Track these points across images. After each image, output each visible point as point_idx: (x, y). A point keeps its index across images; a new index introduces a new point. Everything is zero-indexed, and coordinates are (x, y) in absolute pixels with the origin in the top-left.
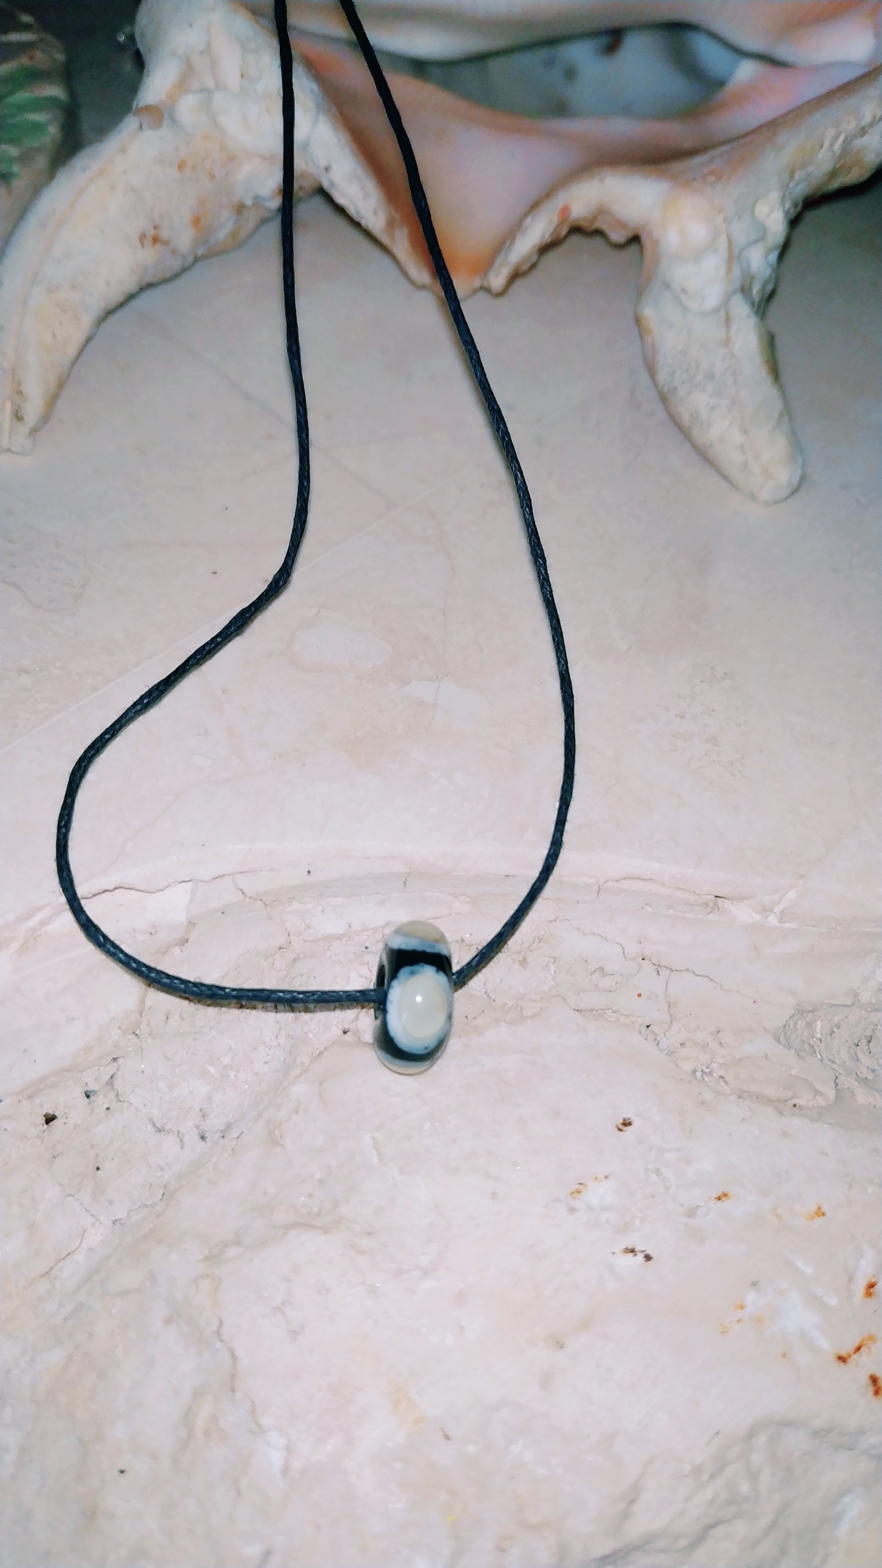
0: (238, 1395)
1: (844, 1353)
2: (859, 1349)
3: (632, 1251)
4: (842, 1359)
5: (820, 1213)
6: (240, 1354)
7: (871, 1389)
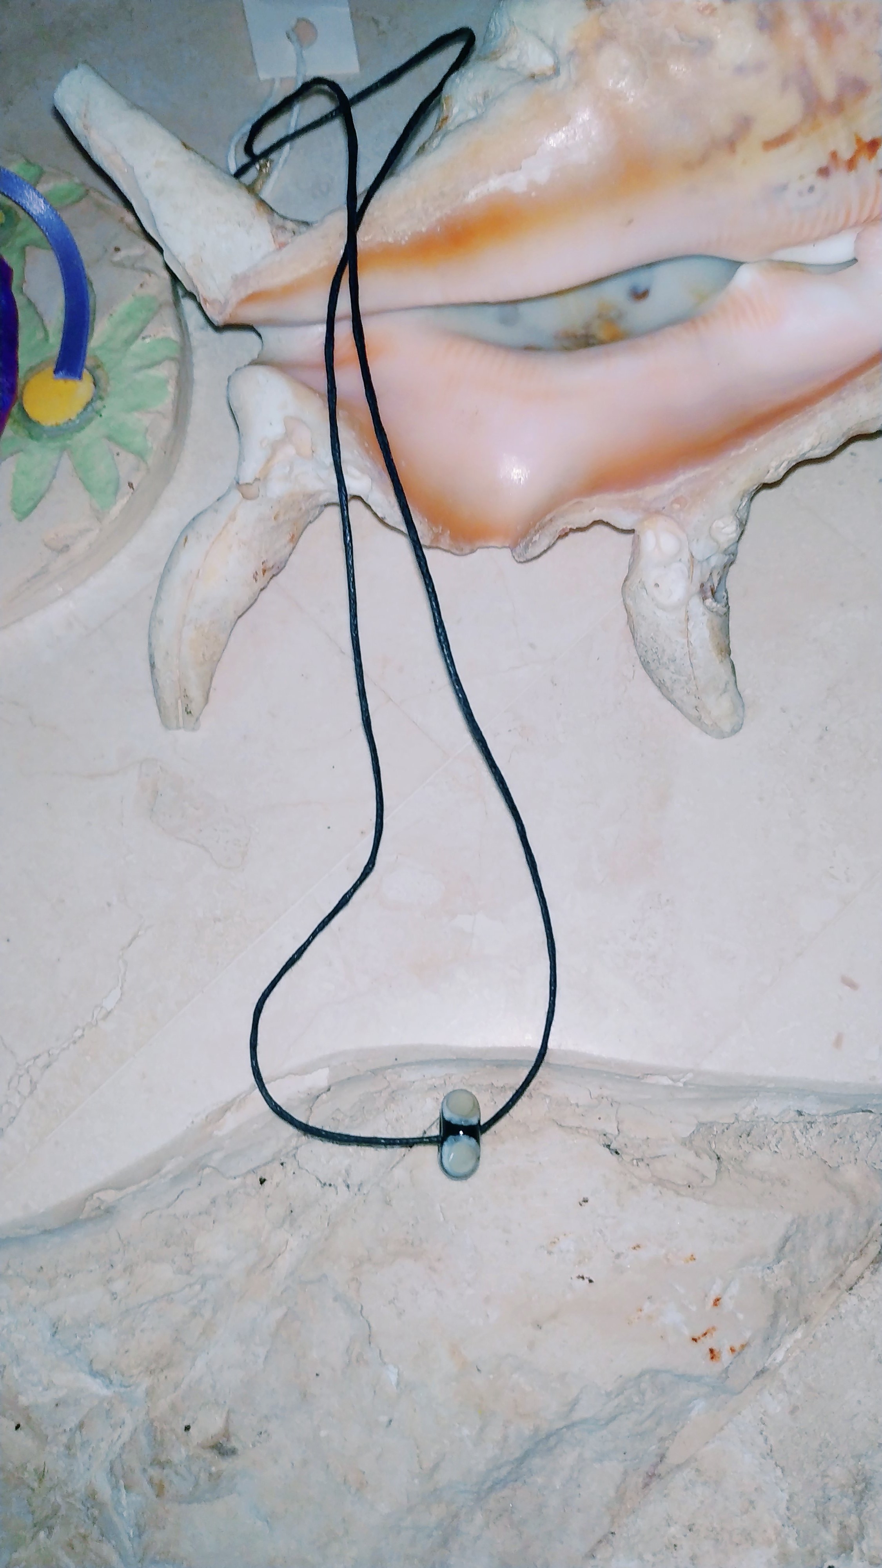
0: (372, 1345)
1: (696, 1337)
2: (705, 1334)
3: (583, 1278)
4: (695, 1340)
5: (693, 1258)
6: (373, 1325)
7: (709, 1356)
